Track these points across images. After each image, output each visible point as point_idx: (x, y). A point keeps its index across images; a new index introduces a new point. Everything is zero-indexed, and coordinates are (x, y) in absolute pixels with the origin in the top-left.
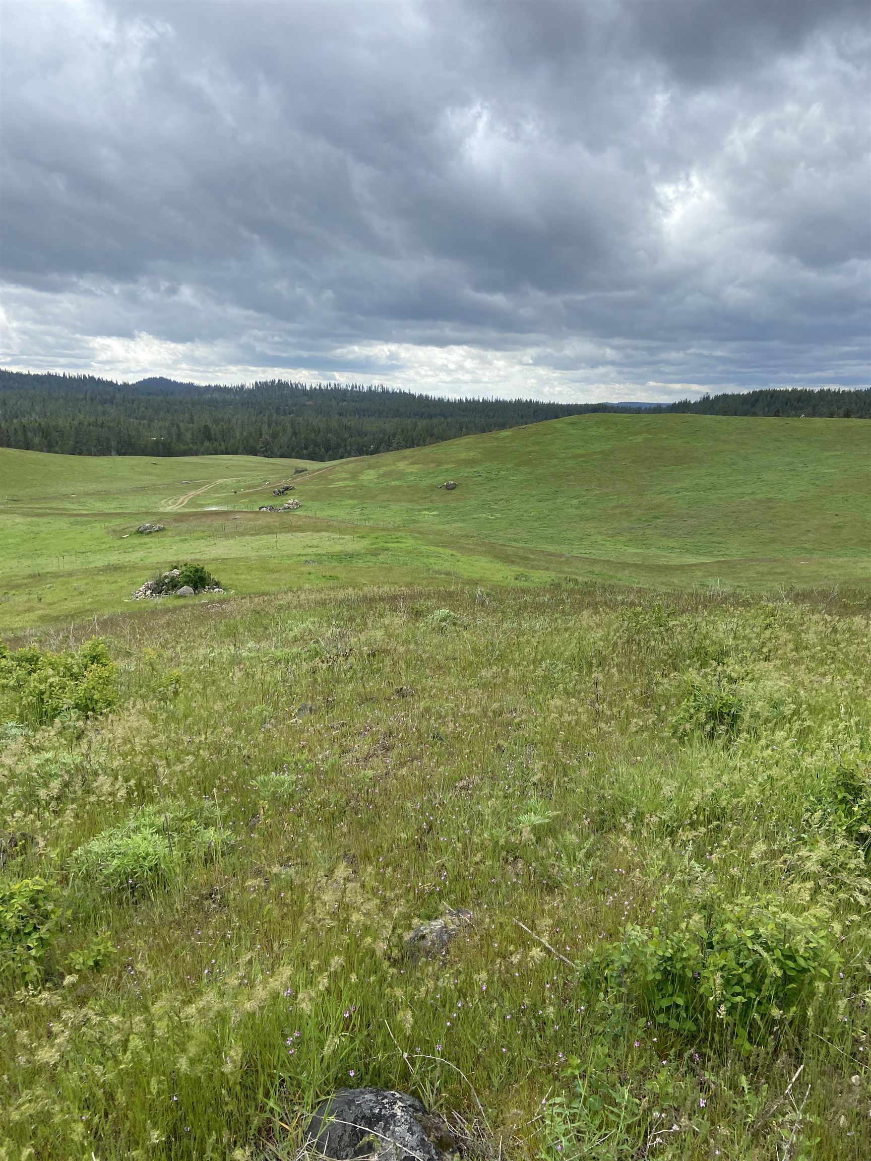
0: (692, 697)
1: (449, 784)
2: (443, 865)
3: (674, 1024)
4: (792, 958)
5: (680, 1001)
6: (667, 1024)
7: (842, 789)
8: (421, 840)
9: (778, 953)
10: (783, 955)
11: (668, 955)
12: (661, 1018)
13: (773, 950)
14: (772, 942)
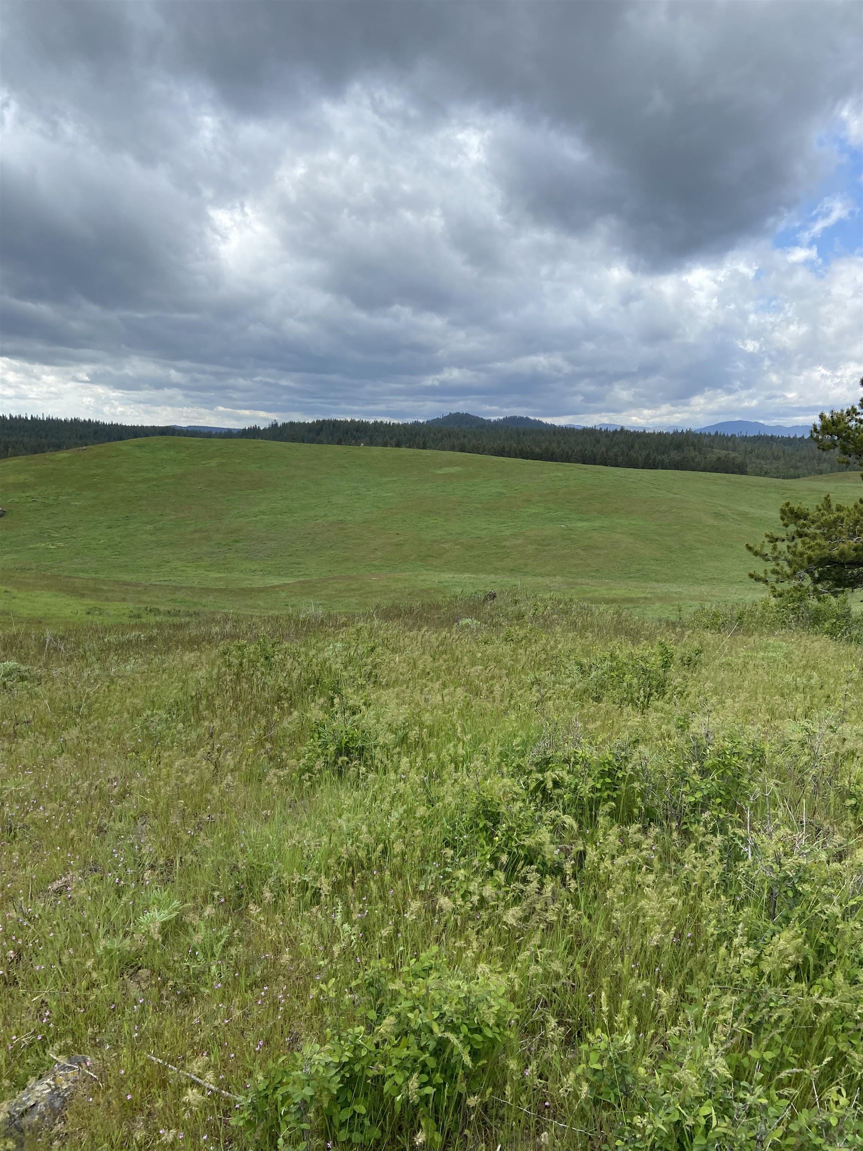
0: (316, 735)
1: (39, 891)
2: (43, 1002)
3: (357, 1137)
4: (478, 1030)
5: (362, 1110)
6: (349, 1140)
7: (482, 817)
8: (8, 973)
9: (464, 1029)
10: (469, 1029)
11: (345, 1059)
12: (343, 1136)
13: (459, 1028)
14: (458, 1018)
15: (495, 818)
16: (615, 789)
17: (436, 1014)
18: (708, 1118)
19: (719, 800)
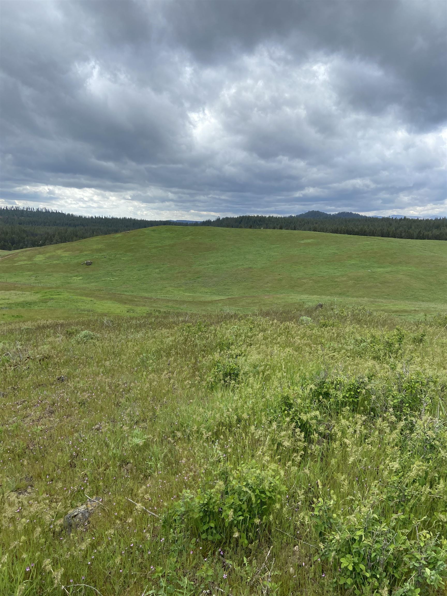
0: (217, 367)
1: (89, 428)
2: (85, 474)
3: (210, 538)
4: (264, 492)
5: (212, 525)
6: (207, 539)
7: (284, 405)
8: (72, 462)
9: (257, 491)
10: (260, 492)
11: (205, 502)
12: (204, 536)
13: (255, 490)
14: (254, 486)
15: (290, 406)
16: (356, 398)
17: (245, 483)
18: (361, 537)
19: (407, 405)
